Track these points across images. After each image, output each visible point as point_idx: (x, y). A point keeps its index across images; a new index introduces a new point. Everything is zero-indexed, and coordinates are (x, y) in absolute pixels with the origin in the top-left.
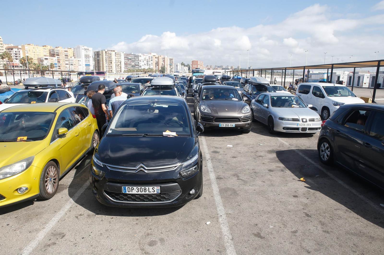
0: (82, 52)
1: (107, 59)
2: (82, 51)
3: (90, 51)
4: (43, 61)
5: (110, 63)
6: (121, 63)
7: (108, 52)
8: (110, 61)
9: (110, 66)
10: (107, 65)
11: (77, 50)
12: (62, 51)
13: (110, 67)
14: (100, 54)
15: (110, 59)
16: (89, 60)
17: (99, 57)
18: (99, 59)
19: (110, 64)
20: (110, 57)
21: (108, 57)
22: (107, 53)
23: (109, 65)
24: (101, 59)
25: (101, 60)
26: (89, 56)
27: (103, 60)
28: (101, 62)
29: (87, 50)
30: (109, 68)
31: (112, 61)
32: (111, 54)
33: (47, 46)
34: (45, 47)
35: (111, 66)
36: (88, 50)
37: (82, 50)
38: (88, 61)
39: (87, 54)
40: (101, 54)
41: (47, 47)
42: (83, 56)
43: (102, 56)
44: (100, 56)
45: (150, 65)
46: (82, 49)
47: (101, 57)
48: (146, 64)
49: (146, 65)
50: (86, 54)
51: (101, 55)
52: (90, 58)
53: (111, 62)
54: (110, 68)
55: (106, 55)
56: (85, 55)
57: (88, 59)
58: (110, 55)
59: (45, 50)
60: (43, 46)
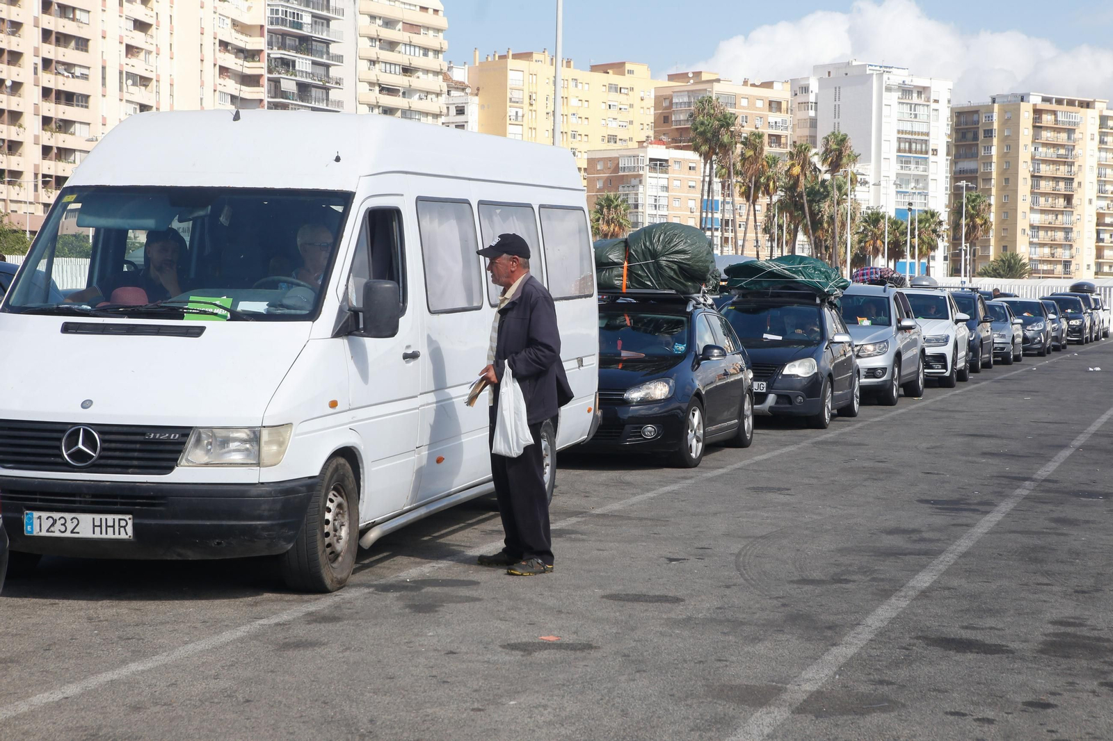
0: (885, 110)
1: (1045, 170)
2: (885, 102)
3: (934, 106)
4: (634, 182)
5: (1061, 202)
7: (1054, 113)
8: (1062, 185)
9: (1058, 224)
10: (1037, 219)
11: (837, 97)
12: (752, 105)
13: (1060, 235)
14: (989, 133)
15: (1063, 171)
16: (925, 178)
17: (974, 156)
18: (976, 171)
19: (1056, 213)
20: (1062, 151)
21: (1050, 153)
22: (1047, 119)
23: (1051, 217)
24: (994, 166)
25: (994, 175)
26: (926, 142)
27: (1009, 181)
28: (994, 191)
29: (915, 99)
30: (1051, 246)
31: (1075, 184)
32: (1070, 131)
33: (628, 67)
34: (612, 78)
35: (1068, 231)
36: (922, 101)
37: (885, 94)
38: (917, 181)
39: (916, 129)
40: (995, 126)
41: (631, 72)
42: (890, 149)
43: (1011, 145)
44: (989, 148)
46: (889, 89)
47: (994, 151)
50: (907, 127)
51: (995, 141)
52: (932, 158)
53: (1068, 198)
54: (1060, 246)
55: (1035, 138)
56: (899, 140)
57: (913, 170)
58: (1063, 137)
59: (614, 97)
60: (604, 69)
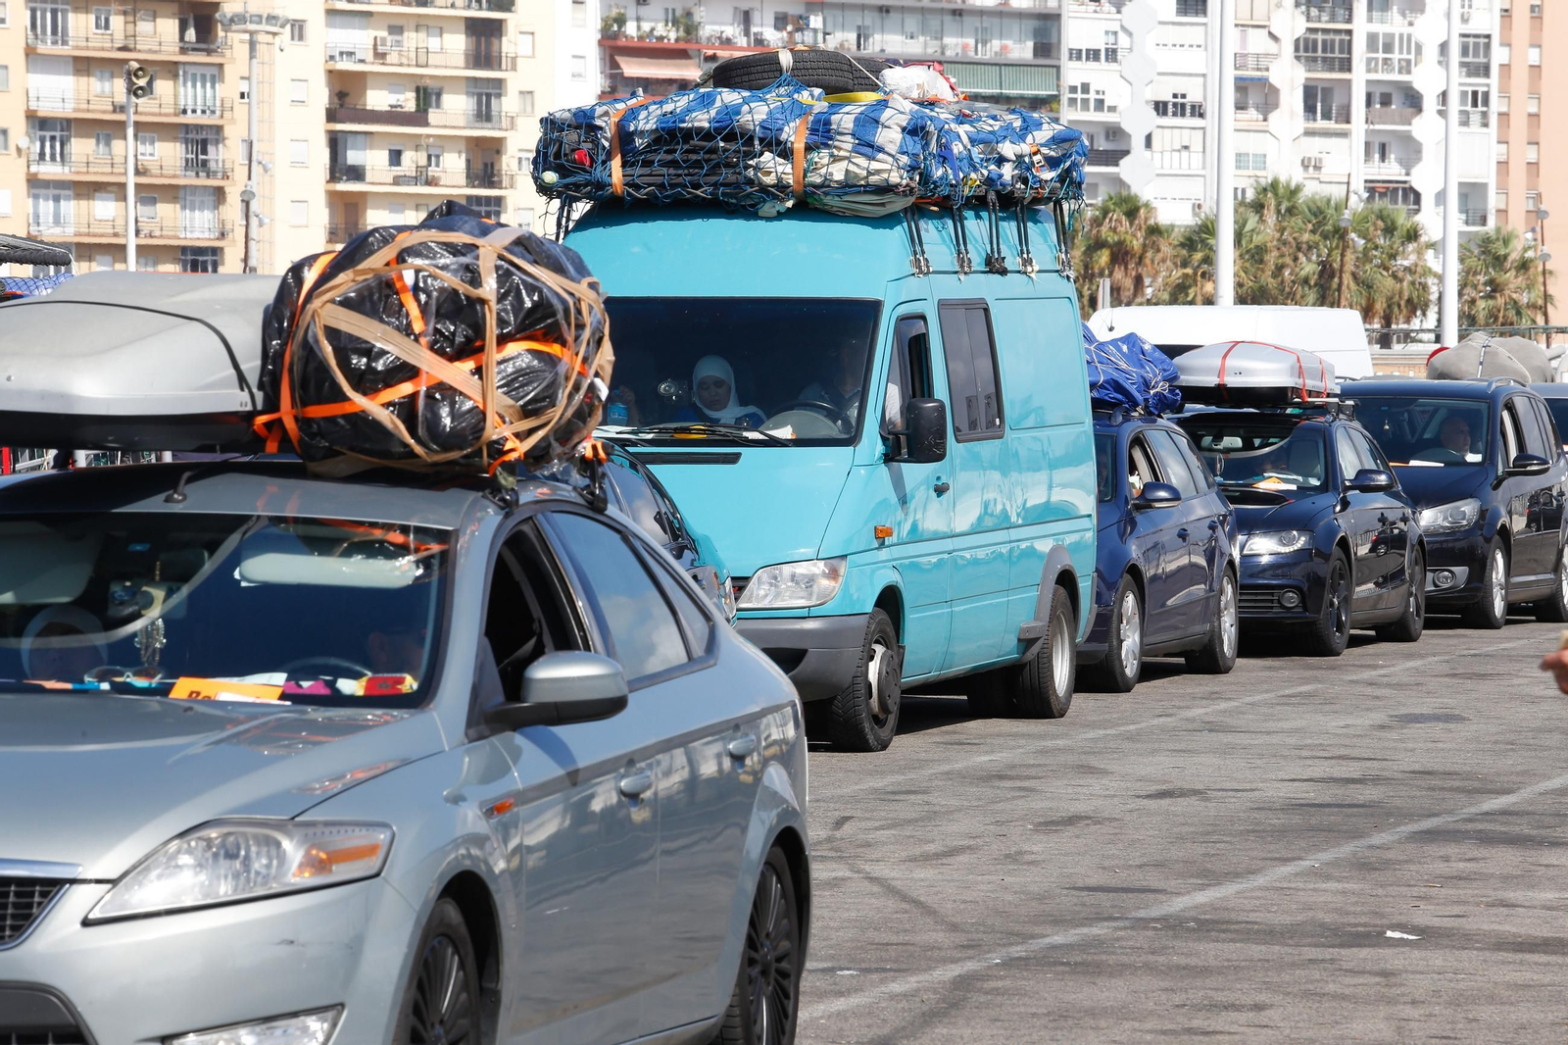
6: (510, 44)
45: (1413, 100)
48: (1289, 77)
49: (1292, 100)
